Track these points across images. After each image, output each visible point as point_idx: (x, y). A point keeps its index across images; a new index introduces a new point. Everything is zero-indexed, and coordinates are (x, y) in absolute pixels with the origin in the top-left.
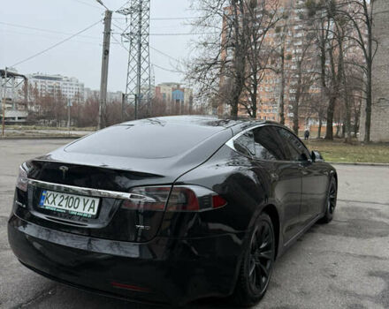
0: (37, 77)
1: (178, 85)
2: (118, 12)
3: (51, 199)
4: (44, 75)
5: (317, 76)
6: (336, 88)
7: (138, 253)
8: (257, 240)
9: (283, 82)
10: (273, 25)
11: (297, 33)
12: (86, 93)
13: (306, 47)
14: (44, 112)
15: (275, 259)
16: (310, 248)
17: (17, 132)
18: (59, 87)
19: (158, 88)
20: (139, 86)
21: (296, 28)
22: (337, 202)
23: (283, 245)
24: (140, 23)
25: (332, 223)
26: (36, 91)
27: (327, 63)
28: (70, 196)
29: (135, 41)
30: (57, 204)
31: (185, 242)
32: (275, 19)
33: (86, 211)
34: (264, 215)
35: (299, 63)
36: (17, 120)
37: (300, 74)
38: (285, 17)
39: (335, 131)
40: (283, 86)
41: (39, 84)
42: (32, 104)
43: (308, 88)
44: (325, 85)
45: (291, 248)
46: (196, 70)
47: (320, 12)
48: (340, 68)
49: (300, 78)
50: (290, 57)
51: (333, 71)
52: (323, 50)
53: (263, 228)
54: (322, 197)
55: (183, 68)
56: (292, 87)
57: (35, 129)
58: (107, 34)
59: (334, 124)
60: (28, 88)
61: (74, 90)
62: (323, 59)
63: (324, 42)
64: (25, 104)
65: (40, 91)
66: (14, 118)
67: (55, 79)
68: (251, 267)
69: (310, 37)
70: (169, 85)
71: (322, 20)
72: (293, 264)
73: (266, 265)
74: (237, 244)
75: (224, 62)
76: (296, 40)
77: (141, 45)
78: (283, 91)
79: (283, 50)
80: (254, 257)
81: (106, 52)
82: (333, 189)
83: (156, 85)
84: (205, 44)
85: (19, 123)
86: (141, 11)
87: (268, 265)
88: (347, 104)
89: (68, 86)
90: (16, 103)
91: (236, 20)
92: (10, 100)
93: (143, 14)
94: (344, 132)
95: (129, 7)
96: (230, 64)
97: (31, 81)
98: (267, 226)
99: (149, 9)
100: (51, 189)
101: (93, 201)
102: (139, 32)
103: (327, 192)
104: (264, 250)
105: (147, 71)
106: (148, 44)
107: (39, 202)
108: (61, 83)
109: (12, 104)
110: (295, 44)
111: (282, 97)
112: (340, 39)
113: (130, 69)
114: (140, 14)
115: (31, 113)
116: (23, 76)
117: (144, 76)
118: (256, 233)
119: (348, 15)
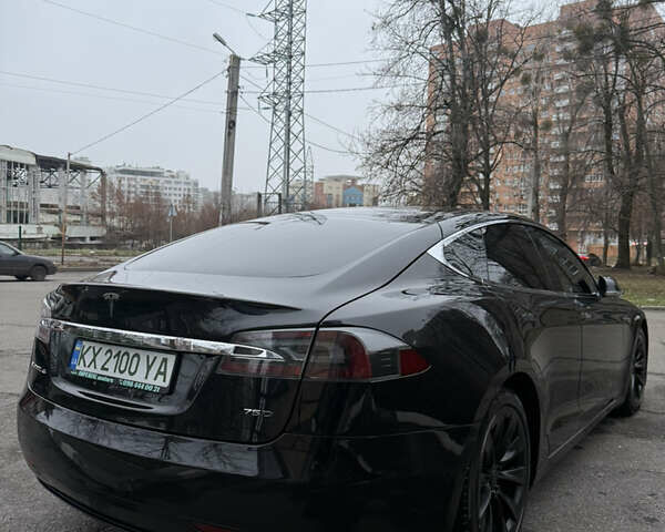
0: (123, 172)
1: (354, 180)
2: (253, 59)
3: (89, 357)
4: (134, 167)
5: (597, 156)
6: (635, 175)
7: (256, 468)
8: (495, 444)
9: (537, 168)
10: (516, 71)
11: (559, 85)
12: (201, 196)
13: (576, 107)
14: (133, 229)
15: (531, 484)
16: (600, 463)
17: (86, 259)
18: (157, 187)
19: (320, 184)
20: (286, 182)
21: (557, 76)
22: (648, 377)
23: (546, 454)
24: (288, 76)
25: (639, 415)
26: (119, 194)
27: (616, 136)
28: (123, 350)
29: (280, 107)
30: (99, 367)
31: (344, 444)
32: (519, 60)
33: (150, 380)
34: (508, 394)
35: (566, 135)
36: (88, 241)
37: (567, 155)
38: (538, 57)
39: (633, 254)
40: (538, 175)
41: (125, 182)
42: (113, 215)
43: (583, 178)
44: (612, 172)
45: (563, 463)
46: (383, 150)
47: (600, 45)
48: (640, 142)
49: (568, 160)
50: (548, 125)
51: (627, 147)
52: (607, 111)
53: (507, 421)
54: (619, 367)
55: (360, 148)
56: (554, 178)
57: (116, 254)
58: (233, 94)
59: (632, 243)
60: (107, 189)
61: (182, 192)
62: (608, 126)
63: (609, 97)
64: (102, 216)
65: (126, 194)
66: (83, 239)
67: (152, 174)
68: (483, 501)
69: (583, 91)
70: (337, 179)
71: (605, 59)
72: (567, 494)
73: (512, 496)
74: (451, 454)
75: (431, 134)
76: (559, 97)
77: (290, 114)
78: (537, 184)
79: (535, 115)
80: (489, 479)
81: (231, 125)
82: (640, 352)
83: (316, 180)
84: (399, 107)
85: (91, 247)
86: (291, 57)
87: (519, 494)
88: (654, 205)
89: (174, 185)
90: (88, 213)
91: (451, 61)
92: (78, 208)
93: (293, 63)
94: (649, 255)
95: (271, 51)
96: (442, 137)
97: (113, 178)
98: (515, 417)
99: (303, 54)
100: (89, 337)
101: (165, 360)
102: (288, 92)
103: (630, 357)
104: (508, 465)
105: (301, 156)
106: (302, 111)
107: (69, 364)
108: (162, 180)
109: (82, 216)
110: (558, 105)
111: (536, 195)
112: (639, 90)
113: (273, 153)
114: (289, 63)
115: (111, 229)
116: (98, 169)
117: (296, 165)
118: (492, 431)
119: (653, 48)
